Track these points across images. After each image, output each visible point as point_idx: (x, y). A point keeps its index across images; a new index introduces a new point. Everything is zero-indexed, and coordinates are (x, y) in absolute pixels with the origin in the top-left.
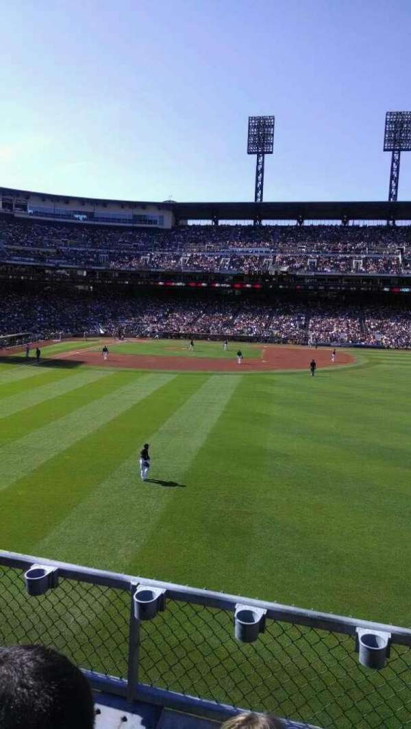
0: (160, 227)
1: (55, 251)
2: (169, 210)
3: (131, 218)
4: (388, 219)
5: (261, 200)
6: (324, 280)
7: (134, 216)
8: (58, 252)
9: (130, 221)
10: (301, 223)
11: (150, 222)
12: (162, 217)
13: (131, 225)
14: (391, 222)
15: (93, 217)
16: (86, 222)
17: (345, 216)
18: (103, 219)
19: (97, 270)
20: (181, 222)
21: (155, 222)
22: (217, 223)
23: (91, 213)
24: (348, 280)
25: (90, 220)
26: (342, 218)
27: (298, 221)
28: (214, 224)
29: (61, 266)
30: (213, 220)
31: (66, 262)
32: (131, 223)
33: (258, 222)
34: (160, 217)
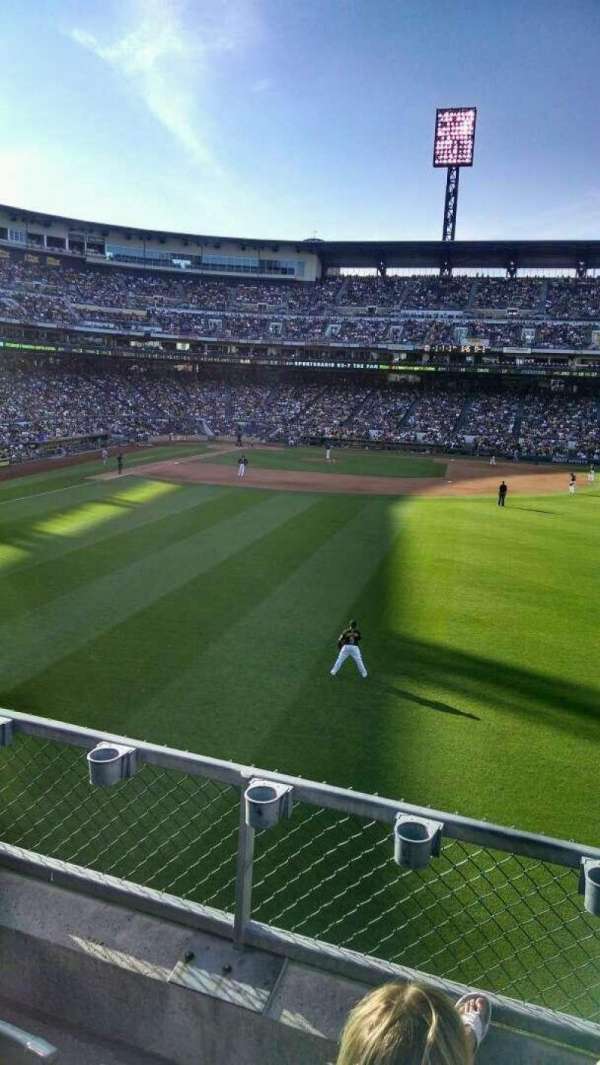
0: (299, 278)
1: (144, 313)
2: (313, 252)
3: (256, 265)
5: (452, 238)
6: (545, 360)
7: (262, 262)
8: (149, 315)
9: (254, 269)
10: (512, 273)
11: (284, 271)
12: (301, 264)
13: (255, 275)
15: (199, 264)
16: (190, 271)
17: (582, 263)
18: (214, 267)
19: (206, 342)
20: (331, 272)
21: (292, 271)
22: (383, 272)
23: (197, 257)
24: (583, 362)
25: (196, 268)
26: (577, 266)
27: (509, 270)
28: (379, 274)
29: (153, 335)
30: (379, 268)
31: (160, 330)
32: (256, 272)
33: (446, 272)
34: (299, 263)
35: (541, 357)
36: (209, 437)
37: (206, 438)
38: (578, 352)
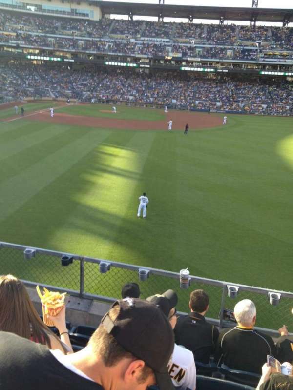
0: (91, 19)
1: (15, 34)
2: (97, 6)
3: (70, 11)
4: (251, 20)
5: (163, 3)
6: (207, 64)
7: (72, 10)
8: (17, 35)
9: (69, 13)
10: (191, 21)
11: (84, 15)
12: (92, 12)
13: (69, 16)
14: (253, 23)
15: (42, 9)
16: (36, 13)
17: (222, 18)
18: (49, 11)
19: (47, 50)
20: (106, 16)
21: (87, 15)
22: (132, 18)
23: (39, 5)
24: (222, 65)
25: (39, 11)
26: (220, 19)
27: (190, 19)
28: (130, 19)
29: (21, 46)
30: (129, 15)
31: (24, 42)
32: (70, 15)
33: (161, 19)
34: (91, 11)
35: (204, 62)
36: (53, 98)
37: (51, 99)
38: (221, 60)
